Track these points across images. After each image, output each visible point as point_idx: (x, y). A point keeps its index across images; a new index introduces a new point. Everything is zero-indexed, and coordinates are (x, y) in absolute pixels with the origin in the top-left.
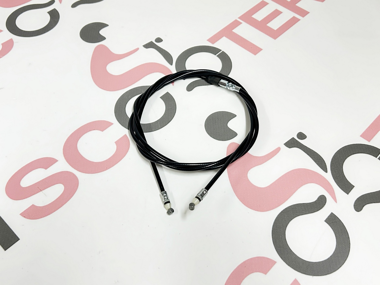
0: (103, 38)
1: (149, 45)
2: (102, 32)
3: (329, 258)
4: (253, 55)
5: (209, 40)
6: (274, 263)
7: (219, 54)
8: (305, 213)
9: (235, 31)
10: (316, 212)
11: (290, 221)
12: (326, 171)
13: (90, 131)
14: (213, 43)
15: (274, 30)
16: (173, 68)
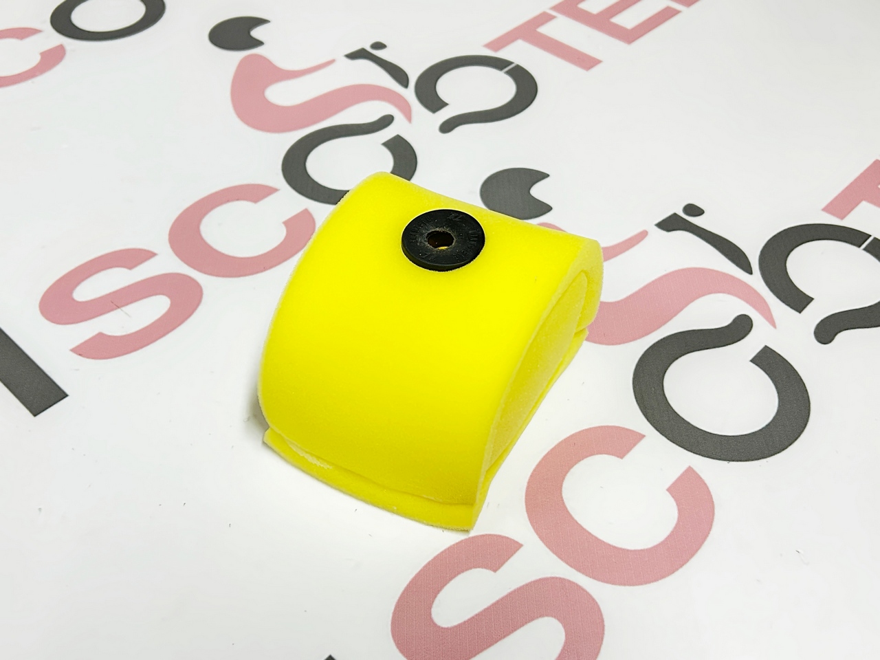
0: (259, 43)
1: (357, 55)
2: (256, 33)
3: (763, 428)
4: (584, 72)
5: (488, 46)
6: (639, 436)
7: (509, 70)
8: (706, 347)
9: (545, 30)
10: (730, 344)
11: (674, 361)
12: (750, 272)
13: (228, 201)
14: (496, 50)
15: (626, 29)
16: (409, 94)
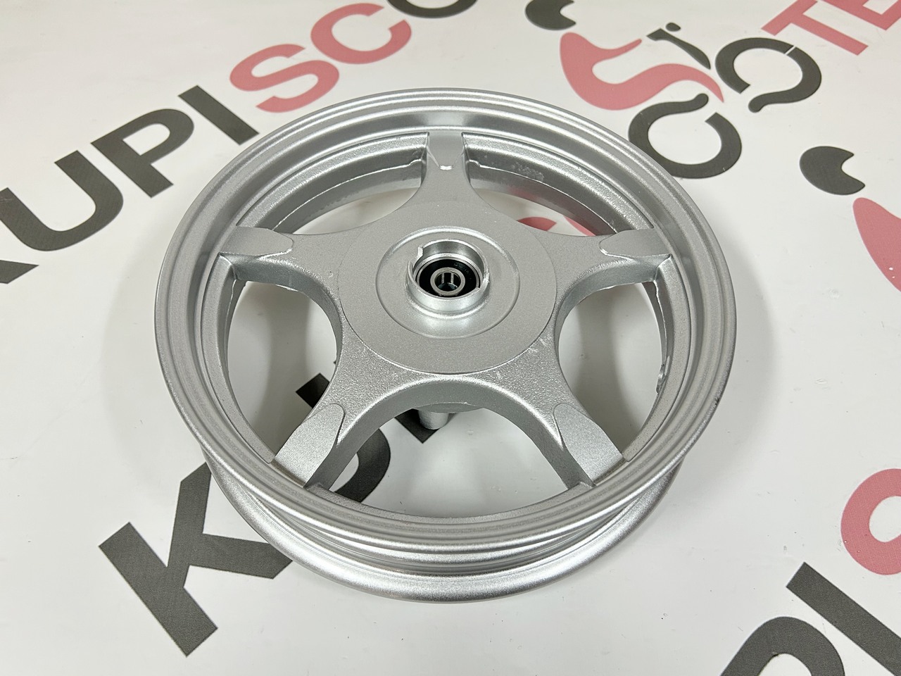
0: (572, 23)
1: (658, 35)
2: (566, 12)
4: (853, 55)
5: (766, 28)
7: (791, 52)
9: (810, 13)
14: (775, 33)
15: (878, 14)
16: (713, 73)
